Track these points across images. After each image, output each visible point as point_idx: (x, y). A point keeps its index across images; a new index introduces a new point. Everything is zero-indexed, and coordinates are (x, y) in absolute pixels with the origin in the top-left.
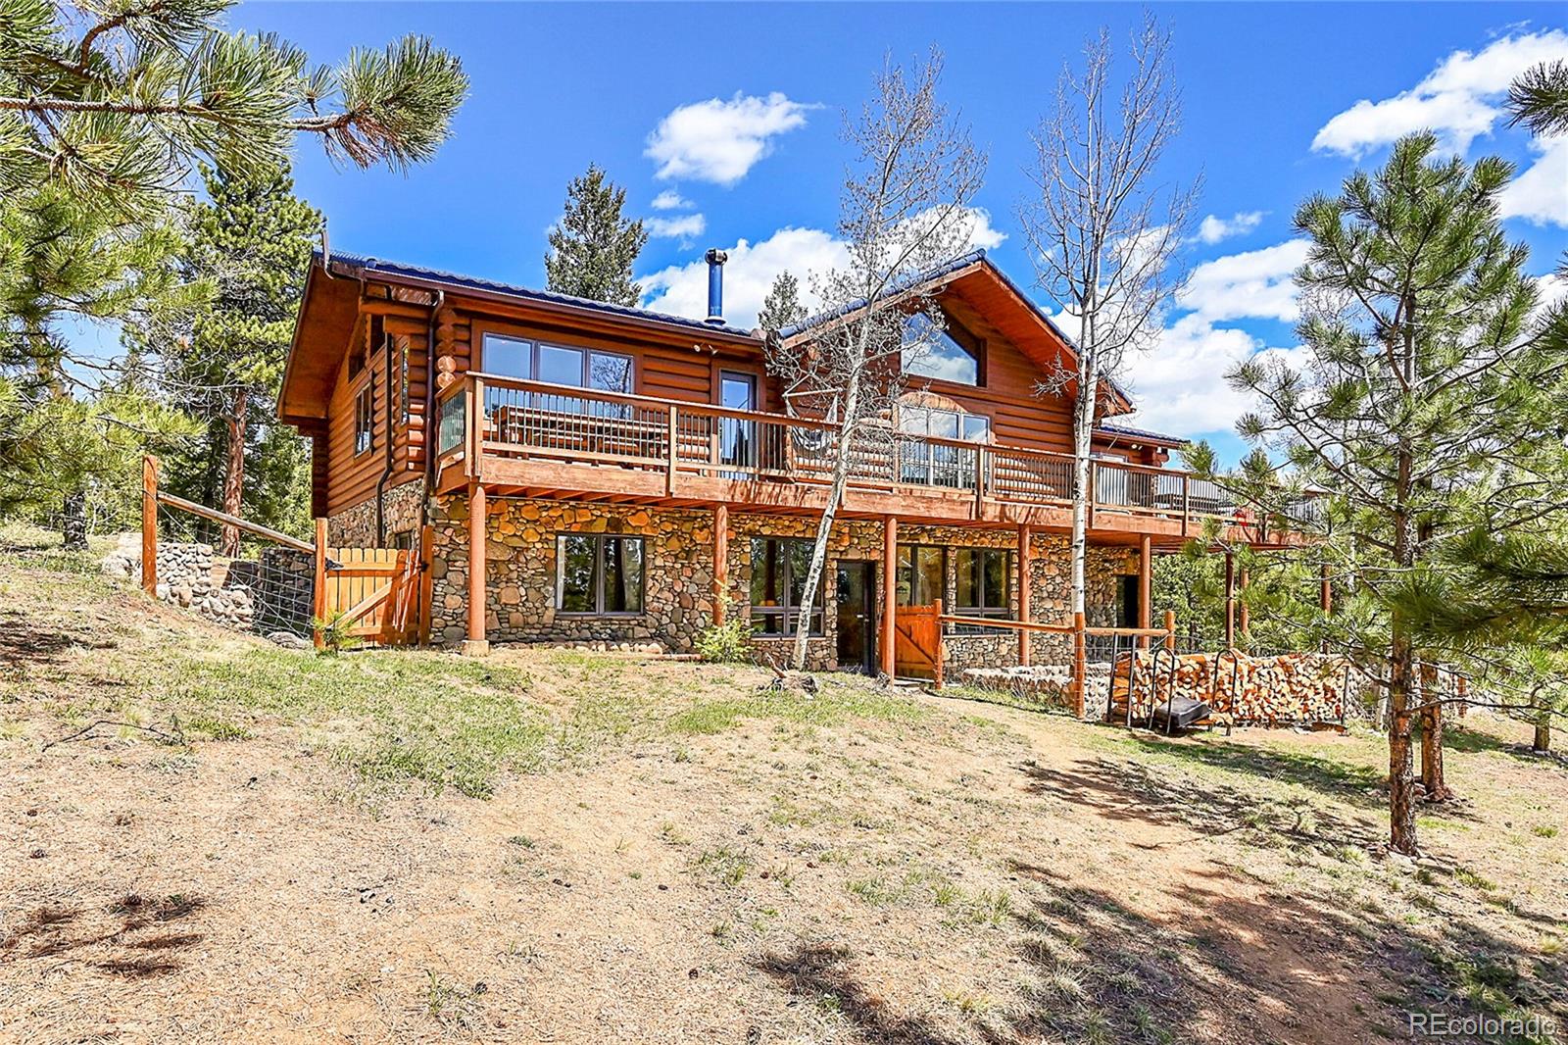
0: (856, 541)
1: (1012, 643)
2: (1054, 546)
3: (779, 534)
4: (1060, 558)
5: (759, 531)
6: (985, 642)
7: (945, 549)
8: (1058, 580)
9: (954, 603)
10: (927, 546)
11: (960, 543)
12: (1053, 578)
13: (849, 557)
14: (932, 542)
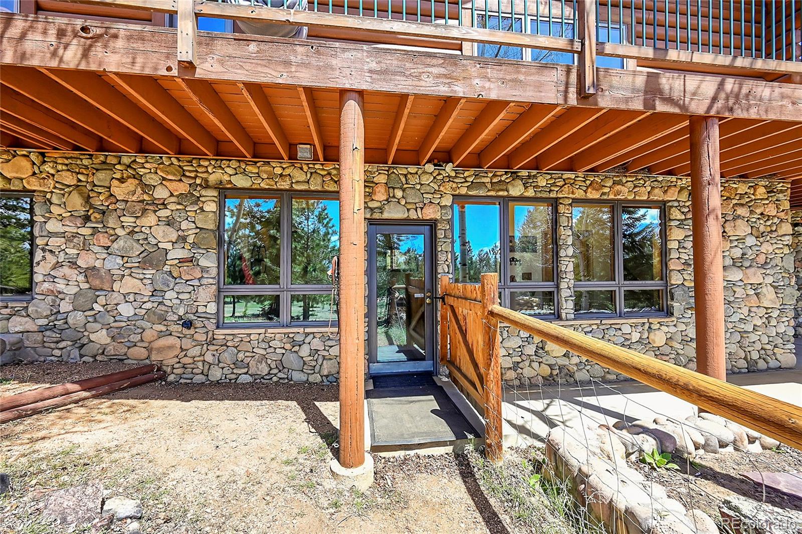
0: (399, 194)
1: (673, 330)
2: (741, 196)
3: (263, 185)
4: (752, 212)
5: (230, 182)
6: (626, 329)
7: (555, 204)
8: (750, 241)
9: (571, 276)
10: (521, 199)
11: (579, 194)
12: (741, 240)
13: (386, 215)
14: (530, 193)
